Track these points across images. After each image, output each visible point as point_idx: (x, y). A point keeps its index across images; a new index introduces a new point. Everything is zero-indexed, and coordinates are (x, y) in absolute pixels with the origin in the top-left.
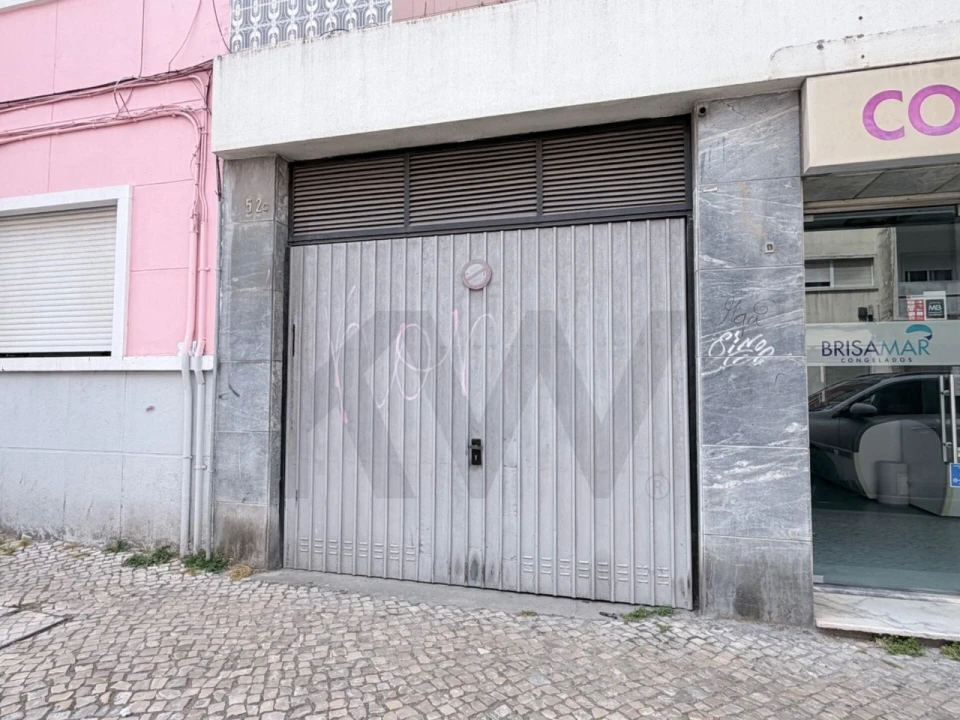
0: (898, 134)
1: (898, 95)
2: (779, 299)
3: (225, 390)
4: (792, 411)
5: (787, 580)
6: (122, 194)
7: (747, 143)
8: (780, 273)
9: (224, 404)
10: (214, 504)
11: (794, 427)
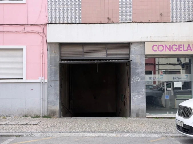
0: (156, 51)
1: (156, 45)
2: (142, 72)
3: (49, 86)
4: (143, 88)
5: (142, 111)
6: (24, 47)
7: (138, 49)
8: (142, 68)
9: (49, 88)
10: (48, 107)
11: (144, 90)
